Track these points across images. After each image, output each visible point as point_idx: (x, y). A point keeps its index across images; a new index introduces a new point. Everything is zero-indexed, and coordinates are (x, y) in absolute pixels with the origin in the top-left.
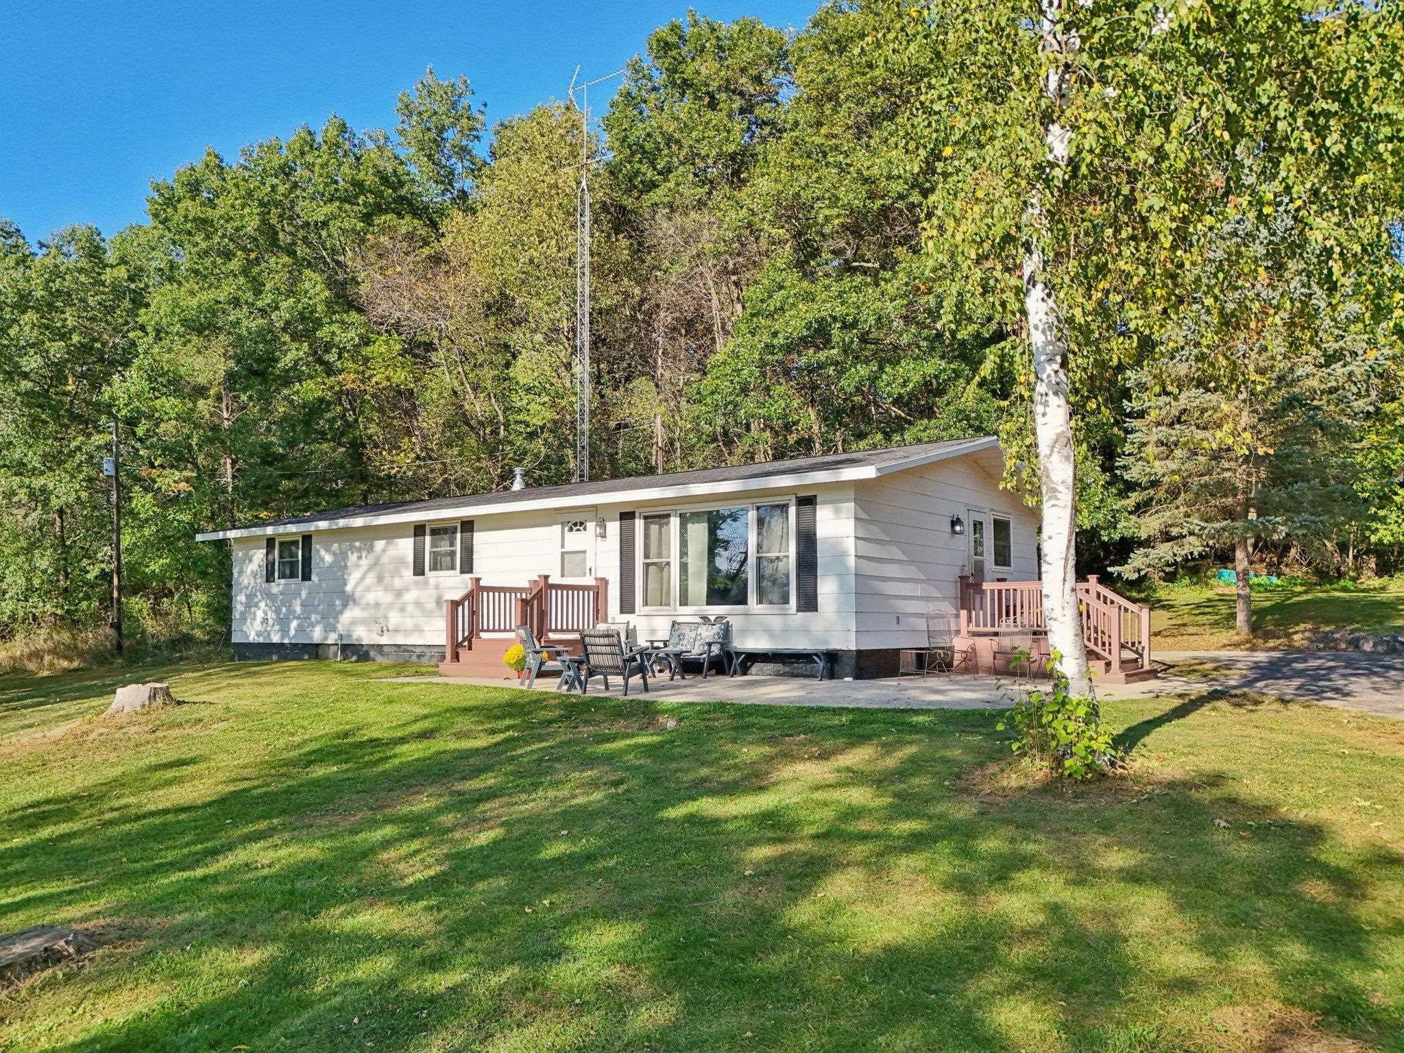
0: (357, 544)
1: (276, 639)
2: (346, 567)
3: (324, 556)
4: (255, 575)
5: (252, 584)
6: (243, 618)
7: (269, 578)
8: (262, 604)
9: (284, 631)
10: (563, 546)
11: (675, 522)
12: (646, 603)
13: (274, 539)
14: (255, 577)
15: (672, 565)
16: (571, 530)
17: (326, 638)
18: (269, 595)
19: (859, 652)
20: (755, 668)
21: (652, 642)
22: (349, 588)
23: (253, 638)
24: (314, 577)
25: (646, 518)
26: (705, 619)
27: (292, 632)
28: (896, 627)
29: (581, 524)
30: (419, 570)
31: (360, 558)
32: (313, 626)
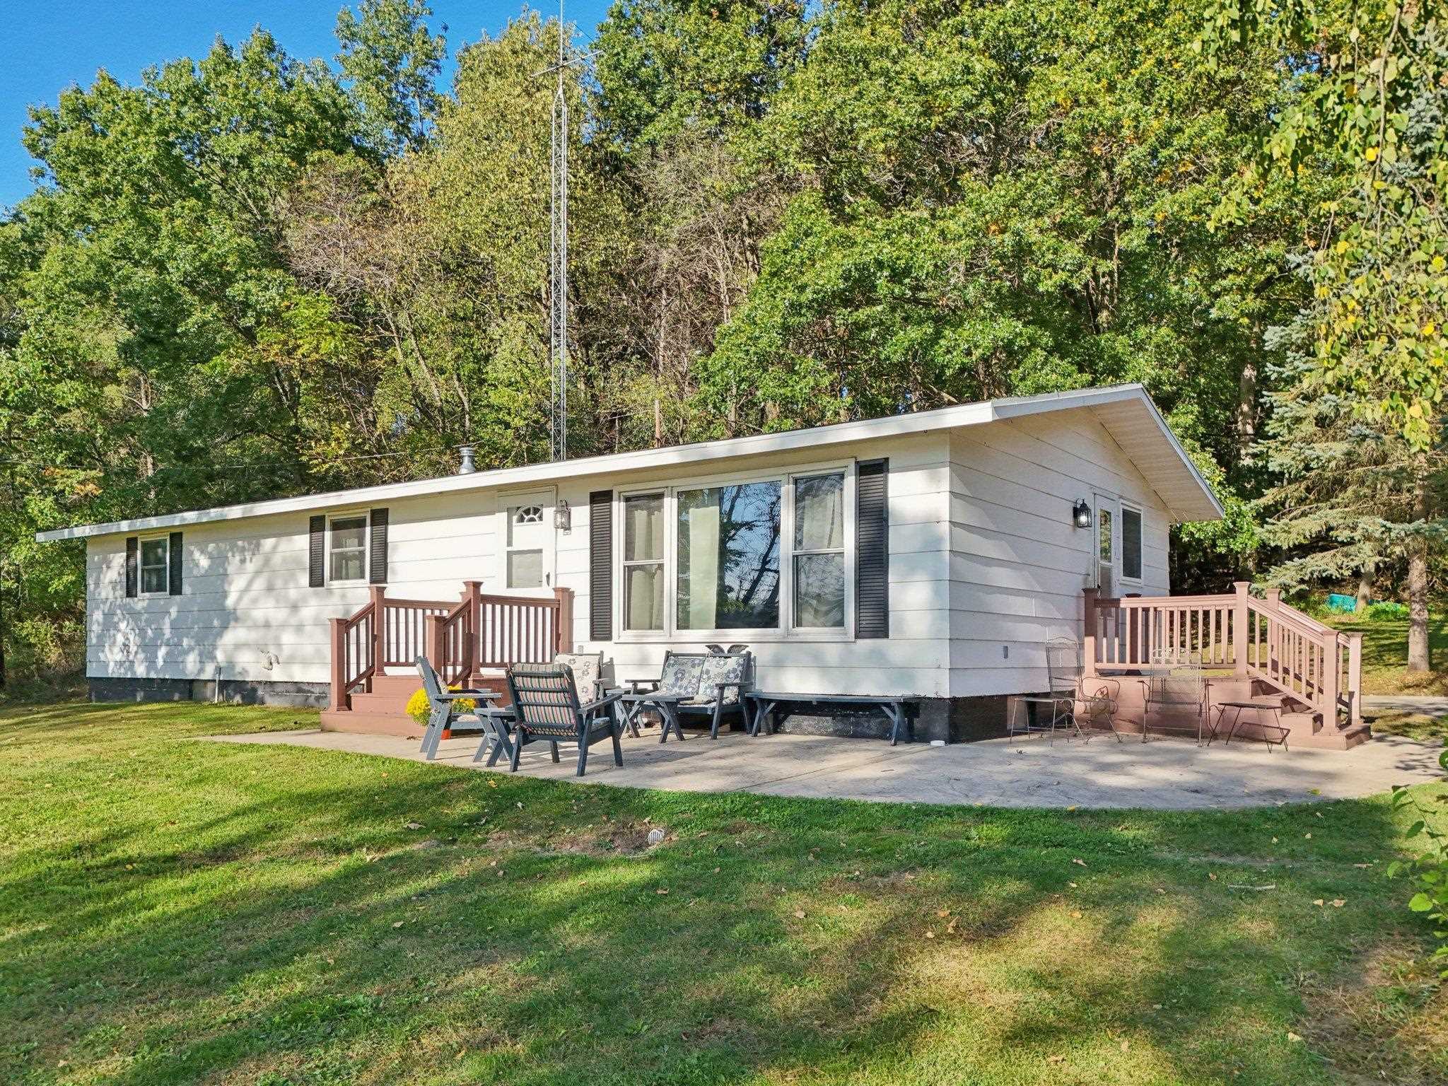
0: (240, 543)
1: (141, 671)
2: (225, 575)
3: (198, 559)
4: (114, 584)
5: (111, 596)
6: (101, 646)
7: (130, 593)
8: (123, 626)
9: (151, 662)
10: (509, 543)
11: (670, 505)
12: (628, 625)
13: (135, 539)
14: (114, 589)
15: (666, 568)
16: (521, 519)
17: (201, 670)
18: (133, 614)
19: (954, 700)
20: (792, 721)
21: (635, 682)
22: (230, 602)
23: (112, 671)
24: (186, 589)
25: (627, 499)
26: (715, 649)
27: (160, 662)
28: (1001, 662)
29: (536, 511)
30: (316, 580)
31: (243, 561)
32: (187, 652)
